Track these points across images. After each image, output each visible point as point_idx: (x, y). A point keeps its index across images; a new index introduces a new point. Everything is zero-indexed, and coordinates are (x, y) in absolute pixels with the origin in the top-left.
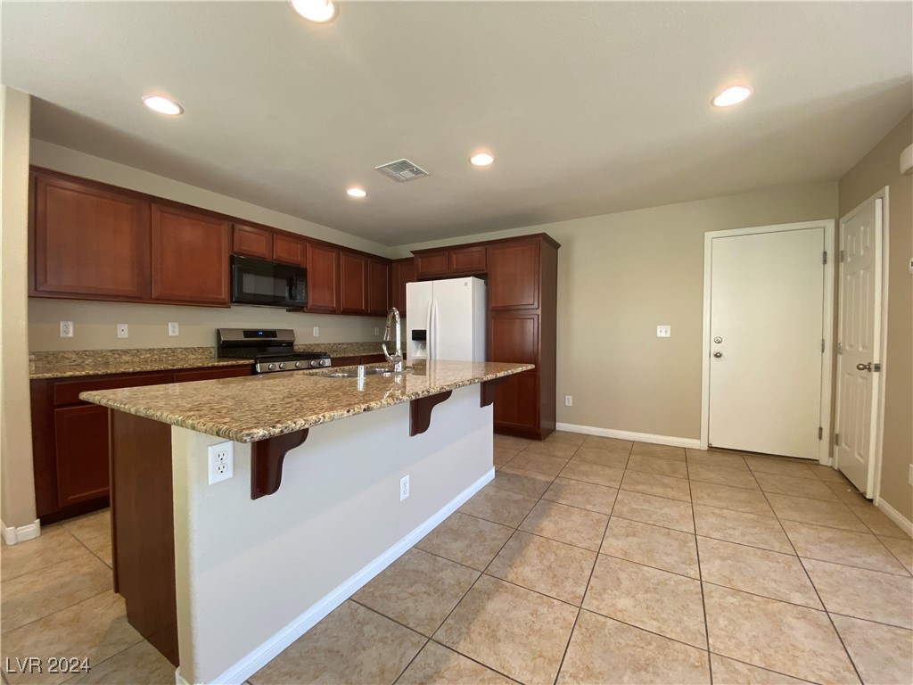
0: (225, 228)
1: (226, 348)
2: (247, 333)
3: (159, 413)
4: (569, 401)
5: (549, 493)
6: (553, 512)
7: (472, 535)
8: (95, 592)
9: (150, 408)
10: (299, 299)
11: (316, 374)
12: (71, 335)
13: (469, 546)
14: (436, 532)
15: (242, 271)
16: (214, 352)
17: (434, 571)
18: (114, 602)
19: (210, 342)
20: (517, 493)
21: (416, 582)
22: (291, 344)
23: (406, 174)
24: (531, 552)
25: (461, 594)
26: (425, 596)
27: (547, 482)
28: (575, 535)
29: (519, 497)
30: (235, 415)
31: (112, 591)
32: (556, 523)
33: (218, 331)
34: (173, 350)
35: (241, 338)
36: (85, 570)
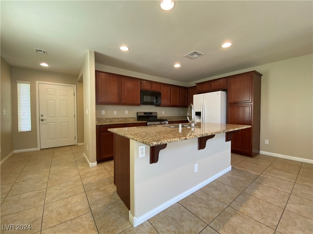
0: (139, 82)
1: (139, 118)
2: (145, 113)
3: (127, 136)
4: (267, 142)
5: (258, 179)
6: (260, 188)
7: (223, 190)
8: (109, 183)
9: (125, 134)
10: (159, 102)
11: (165, 126)
12: (104, 114)
13: (222, 194)
14: (208, 186)
15: (143, 95)
16: (136, 119)
17: (208, 200)
18: (114, 187)
19: (135, 116)
20: (242, 177)
21: (201, 203)
22: (156, 117)
23: (196, 56)
24: (250, 202)
25: (219, 211)
26: (205, 208)
27: (256, 175)
28: (272, 199)
29: (243, 179)
30: (147, 137)
31: (113, 183)
32: (262, 193)
33: (137, 112)
34: (126, 118)
35: (143, 115)
36: (107, 176)
